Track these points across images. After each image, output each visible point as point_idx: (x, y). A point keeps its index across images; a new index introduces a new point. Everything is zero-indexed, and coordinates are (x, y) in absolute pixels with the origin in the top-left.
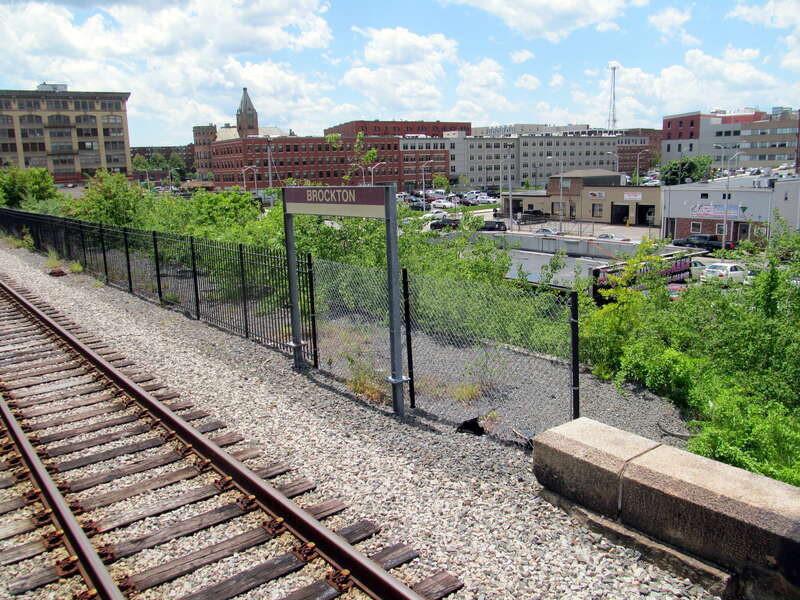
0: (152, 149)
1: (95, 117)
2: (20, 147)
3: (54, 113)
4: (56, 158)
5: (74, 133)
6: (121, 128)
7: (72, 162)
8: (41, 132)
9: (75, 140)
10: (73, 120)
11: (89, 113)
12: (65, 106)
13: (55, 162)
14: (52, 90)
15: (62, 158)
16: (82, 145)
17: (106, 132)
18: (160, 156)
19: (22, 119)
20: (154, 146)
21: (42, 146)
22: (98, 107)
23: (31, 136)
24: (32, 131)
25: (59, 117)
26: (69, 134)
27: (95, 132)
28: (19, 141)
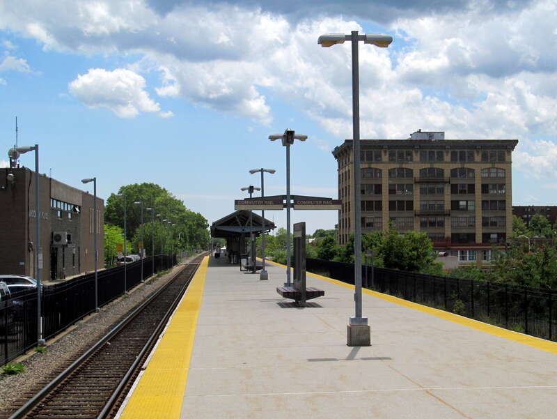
0: (532, 210)
1: (473, 171)
2: (385, 205)
3: (428, 166)
4: (424, 219)
5: (448, 189)
6: (503, 183)
7: (441, 224)
8: (410, 187)
9: (448, 198)
10: (447, 174)
11: (467, 166)
12: (441, 158)
13: (423, 225)
14: (426, 138)
15: (432, 219)
16: (455, 205)
17: (485, 188)
18: (543, 219)
19: (391, 172)
20: (536, 205)
21: (410, 205)
22: (478, 158)
23: (399, 192)
24: (401, 187)
25: (431, 169)
26: (441, 191)
27: (471, 188)
28: (385, 198)
